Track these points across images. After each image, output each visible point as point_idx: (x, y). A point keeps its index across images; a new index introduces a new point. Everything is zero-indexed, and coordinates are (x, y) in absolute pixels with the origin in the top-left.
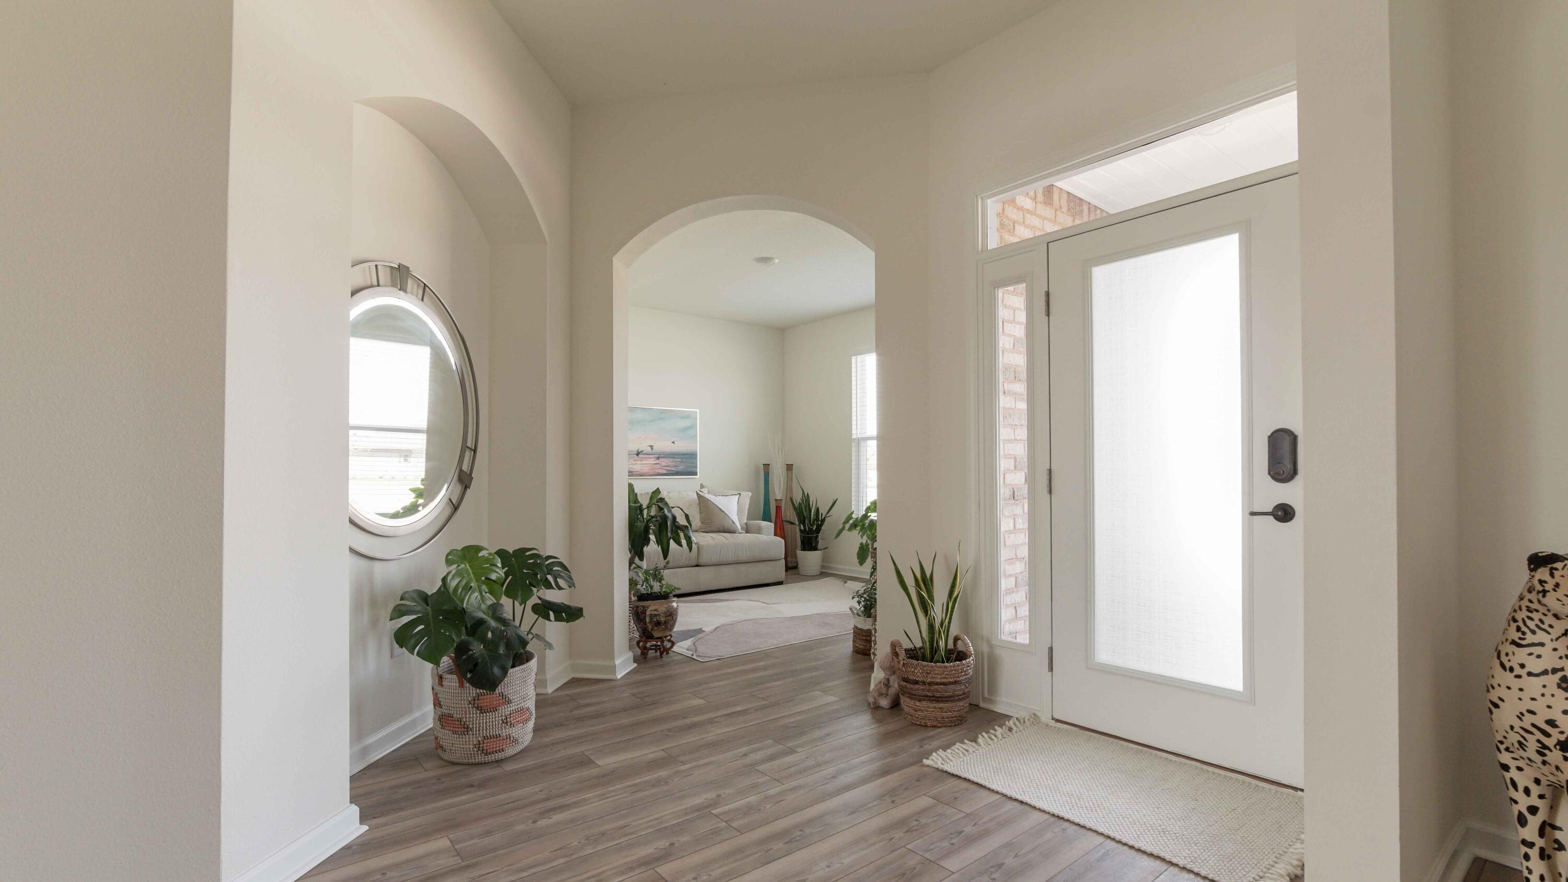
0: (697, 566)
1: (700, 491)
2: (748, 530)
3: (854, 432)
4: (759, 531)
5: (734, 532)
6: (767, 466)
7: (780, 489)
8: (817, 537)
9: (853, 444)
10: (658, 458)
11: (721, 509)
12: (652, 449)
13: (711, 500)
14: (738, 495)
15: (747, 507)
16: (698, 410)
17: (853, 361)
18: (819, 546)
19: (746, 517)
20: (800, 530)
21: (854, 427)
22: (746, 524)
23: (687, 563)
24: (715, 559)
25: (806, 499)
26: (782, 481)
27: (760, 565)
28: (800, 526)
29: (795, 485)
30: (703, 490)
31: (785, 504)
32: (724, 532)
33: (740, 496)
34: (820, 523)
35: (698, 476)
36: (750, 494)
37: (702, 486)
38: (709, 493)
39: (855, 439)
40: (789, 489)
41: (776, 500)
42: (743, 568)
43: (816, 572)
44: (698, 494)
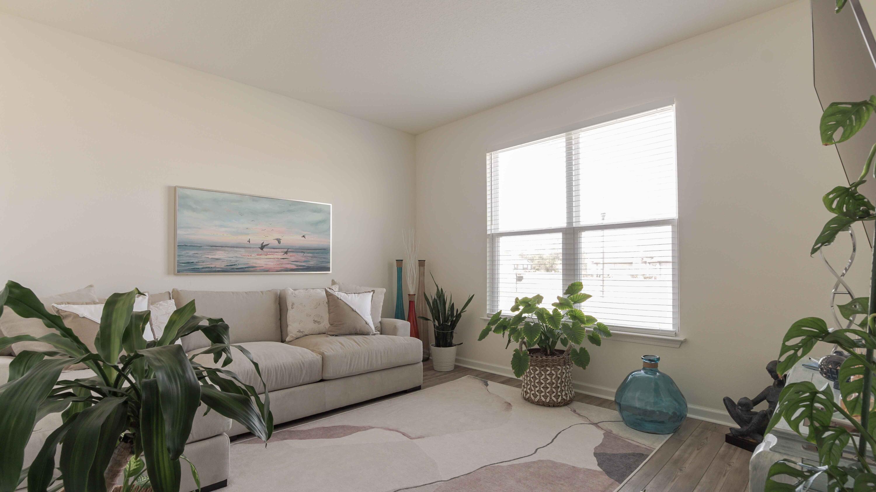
0: (322, 380)
1: (330, 289)
2: (382, 330)
3: (488, 228)
4: (394, 331)
5: (368, 334)
6: (400, 262)
7: (413, 283)
8: (452, 333)
9: (488, 240)
10: (286, 253)
11: (353, 309)
12: (279, 242)
13: (342, 298)
14: (372, 293)
15: (382, 304)
16: (331, 205)
17: (488, 158)
18: (454, 342)
19: (380, 315)
20: (434, 325)
21: (489, 223)
22: (380, 322)
23: (307, 380)
24: (344, 370)
25: (440, 295)
26: (415, 276)
27: (395, 371)
28: (434, 321)
29: (427, 279)
30: (333, 287)
31: (418, 299)
32: (357, 334)
33: (374, 293)
34: (454, 319)
35: (331, 272)
36: (385, 290)
37: (334, 283)
38: (340, 290)
39: (489, 235)
40: (421, 284)
41: (409, 295)
42: (377, 377)
43: (451, 368)
44: (327, 292)
